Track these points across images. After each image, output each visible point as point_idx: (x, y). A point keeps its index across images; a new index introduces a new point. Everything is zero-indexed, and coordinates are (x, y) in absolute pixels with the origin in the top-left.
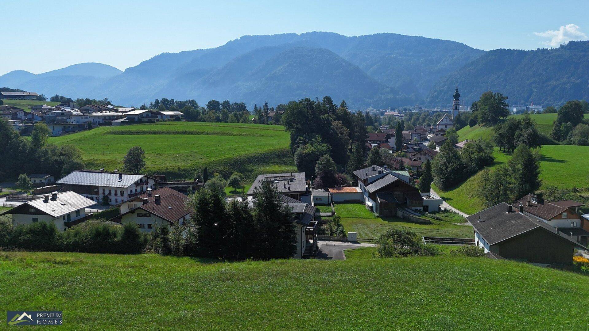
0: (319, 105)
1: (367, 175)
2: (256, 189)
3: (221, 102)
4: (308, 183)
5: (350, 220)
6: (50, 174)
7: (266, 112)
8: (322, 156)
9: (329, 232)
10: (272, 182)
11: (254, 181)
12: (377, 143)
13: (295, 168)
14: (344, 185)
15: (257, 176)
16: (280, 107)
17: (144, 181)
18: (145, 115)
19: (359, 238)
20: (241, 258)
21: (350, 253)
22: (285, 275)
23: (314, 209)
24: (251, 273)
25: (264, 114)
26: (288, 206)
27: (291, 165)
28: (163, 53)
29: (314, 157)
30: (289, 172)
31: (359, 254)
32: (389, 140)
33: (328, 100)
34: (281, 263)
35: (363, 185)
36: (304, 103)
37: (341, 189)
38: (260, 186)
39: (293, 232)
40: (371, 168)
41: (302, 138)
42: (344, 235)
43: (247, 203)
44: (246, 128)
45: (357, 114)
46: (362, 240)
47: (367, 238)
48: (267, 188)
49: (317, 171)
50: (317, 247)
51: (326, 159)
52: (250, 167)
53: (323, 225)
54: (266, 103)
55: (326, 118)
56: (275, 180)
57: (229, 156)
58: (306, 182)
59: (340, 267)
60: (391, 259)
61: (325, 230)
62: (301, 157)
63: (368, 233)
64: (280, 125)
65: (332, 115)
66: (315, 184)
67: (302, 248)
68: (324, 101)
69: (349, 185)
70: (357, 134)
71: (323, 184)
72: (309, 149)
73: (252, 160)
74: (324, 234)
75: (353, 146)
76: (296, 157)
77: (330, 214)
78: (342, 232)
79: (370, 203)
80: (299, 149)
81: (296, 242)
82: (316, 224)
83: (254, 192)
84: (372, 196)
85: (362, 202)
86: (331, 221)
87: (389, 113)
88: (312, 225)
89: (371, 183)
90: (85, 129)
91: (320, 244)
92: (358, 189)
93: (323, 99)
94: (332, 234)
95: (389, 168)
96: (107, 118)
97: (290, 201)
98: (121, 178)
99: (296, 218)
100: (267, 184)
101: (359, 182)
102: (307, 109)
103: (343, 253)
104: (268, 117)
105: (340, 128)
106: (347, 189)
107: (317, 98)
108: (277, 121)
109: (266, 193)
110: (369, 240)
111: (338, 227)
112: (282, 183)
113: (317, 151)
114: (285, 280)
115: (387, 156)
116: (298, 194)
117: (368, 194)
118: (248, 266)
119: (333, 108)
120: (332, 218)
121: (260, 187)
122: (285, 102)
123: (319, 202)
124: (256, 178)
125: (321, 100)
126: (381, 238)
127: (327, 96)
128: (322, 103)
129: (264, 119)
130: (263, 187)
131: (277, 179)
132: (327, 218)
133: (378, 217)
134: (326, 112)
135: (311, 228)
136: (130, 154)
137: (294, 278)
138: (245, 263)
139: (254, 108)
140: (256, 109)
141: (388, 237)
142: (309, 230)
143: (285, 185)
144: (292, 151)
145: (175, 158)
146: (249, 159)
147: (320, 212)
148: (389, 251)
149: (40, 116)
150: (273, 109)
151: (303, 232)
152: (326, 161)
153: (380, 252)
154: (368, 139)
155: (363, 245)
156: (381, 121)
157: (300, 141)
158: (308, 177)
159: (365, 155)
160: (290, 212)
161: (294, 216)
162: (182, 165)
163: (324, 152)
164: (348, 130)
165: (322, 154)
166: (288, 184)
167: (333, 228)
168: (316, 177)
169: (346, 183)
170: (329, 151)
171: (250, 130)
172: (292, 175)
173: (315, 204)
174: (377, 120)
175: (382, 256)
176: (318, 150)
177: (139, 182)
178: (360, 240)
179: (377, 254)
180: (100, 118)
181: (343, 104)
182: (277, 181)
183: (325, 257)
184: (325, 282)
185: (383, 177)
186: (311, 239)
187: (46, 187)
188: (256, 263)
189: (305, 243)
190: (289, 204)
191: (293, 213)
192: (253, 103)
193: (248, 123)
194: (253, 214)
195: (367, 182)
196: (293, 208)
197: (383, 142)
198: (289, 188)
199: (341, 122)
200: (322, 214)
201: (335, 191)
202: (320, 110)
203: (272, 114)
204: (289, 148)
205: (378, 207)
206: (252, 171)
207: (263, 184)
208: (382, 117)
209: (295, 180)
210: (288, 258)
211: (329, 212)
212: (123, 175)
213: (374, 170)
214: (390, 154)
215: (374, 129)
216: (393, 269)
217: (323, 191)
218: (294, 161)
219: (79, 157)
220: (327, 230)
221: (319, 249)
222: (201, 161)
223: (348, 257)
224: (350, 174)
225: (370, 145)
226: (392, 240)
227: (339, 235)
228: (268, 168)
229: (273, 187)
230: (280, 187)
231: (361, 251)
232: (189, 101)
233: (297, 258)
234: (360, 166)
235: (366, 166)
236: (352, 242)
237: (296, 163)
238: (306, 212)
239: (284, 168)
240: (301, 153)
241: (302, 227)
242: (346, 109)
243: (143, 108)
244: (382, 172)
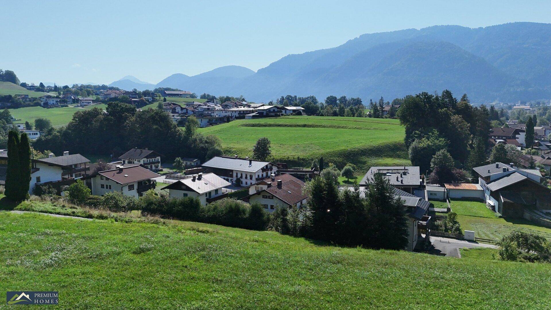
0: (437, 98)
1: (489, 172)
2: (368, 180)
3: (338, 97)
4: (422, 177)
5: (468, 218)
6: (197, 159)
7: (382, 106)
8: (439, 150)
9: (444, 228)
10: (385, 174)
11: (367, 172)
12: (502, 139)
13: (410, 162)
14: (462, 182)
15: (370, 168)
16: (396, 102)
17: (269, 167)
18: (272, 110)
19: (477, 237)
20: (352, 245)
21: (466, 252)
22: (394, 265)
23: (428, 204)
24: (361, 260)
25: (380, 108)
26: (400, 199)
27: (405, 158)
28: (289, 55)
29: (429, 152)
30: (403, 166)
31: (476, 255)
32: (517, 136)
33: (448, 94)
34: (391, 254)
35: (484, 182)
36: (421, 97)
37: (458, 186)
38: (373, 177)
39: (404, 225)
40: (494, 165)
41: (417, 132)
42: (460, 233)
43: (358, 192)
44: (361, 121)
45: (480, 108)
46: (481, 240)
47: (486, 238)
48: (379, 179)
49: (432, 166)
50: (430, 243)
51: (443, 153)
52: (364, 159)
53: (438, 221)
54: (382, 98)
55: (444, 113)
56: (388, 173)
57: (343, 148)
58: (420, 177)
59: (453, 264)
60: (514, 262)
61: (439, 225)
62: (415, 150)
63: (488, 233)
64: (395, 118)
65: (451, 109)
66: (429, 179)
67: (413, 242)
68: (443, 95)
69: (468, 182)
70: (479, 129)
71: (438, 179)
72: (425, 143)
73: (366, 152)
74: (437, 229)
75: (474, 141)
76: (410, 151)
77: (446, 210)
78: (458, 229)
79: (491, 202)
80: (414, 143)
81: (407, 235)
82: (429, 219)
83: (366, 183)
84: (495, 195)
85: (482, 200)
86: (446, 217)
87: (518, 107)
88: (425, 219)
89: (495, 181)
90: (224, 122)
91: (433, 239)
92: (478, 187)
93: (442, 93)
94: (446, 230)
95: (516, 166)
96: (242, 112)
97: (402, 194)
98: (250, 163)
99: (408, 211)
100: (379, 176)
101: (480, 179)
102: (425, 103)
103: (459, 251)
104: (383, 111)
105: (460, 122)
106: (465, 186)
107: (436, 92)
108: (392, 115)
109: (378, 184)
110: (488, 241)
111: (453, 224)
112: (395, 176)
113: (433, 146)
114: (394, 270)
115: (514, 153)
116: (411, 187)
117: (489, 193)
118: (358, 253)
119: (453, 102)
120: (447, 215)
121: (372, 179)
122: (401, 96)
123: (433, 196)
124: (369, 169)
125: (440, 94)
126: (503, 240)
127: (446, 90)
128: (440, 97)
129: (379, 113)
130: (375, 179)
131: (390, 171)
132: (442, 214)
133: (500, 217)
134: (444, 105)
135: (424, 223)
136: (259, 143)
137: (404, 269)
138: (355, 249)
139: (370, 102)
140: (372, 103)
141: (512, 240)
142: (422, 224)
143: (397, 178)
144: (407, 145)
145: (295, 148)
146: (362, 151)
147: (434, 207)
148: (511, 254)
149: (192, 111)
150: (388, 103)
151: (416, 225)
152: (443, 156)
153: (501, 254)
154: (491, 134)
155: (481, 245)
156: (508, 116)
157: (415, 135)
158: (422, 172)
159: (488, 151)
160: (402, 204)
161: (405, 209)
162: (302, 155)
163: (441, 146)
164: (469, 124)
165: (439, 148)
166: (401, 177)
167: (448, 225)
168: (432, 171)
169: (464, 179)
170: (446, 146)
171: (365, 123)
172: (406, 169)
173: (429, 199)
174: (503, 114)
175: (503, 259)
176: (435, 144)
177: (265, 168)
178: (478, 240)
179: (498, 256)
180: (236, 112)
181: (464, 98)
182: (390, 173)
183: (438, 252)
184: (436, 278)
185: (508, 175)
186: (424, 234)
187: (194, 169)
188: (366, 250)
189: (417, 236)
190: (401, 196)
191: (405, 206)
192: (369, 98)
193: (363, 117)
194: (365, 203)
195: (488, 180)
196: (405, 201)
197: (510, 138)
198: (402, 181)
199: (461, 116)
200: (436, 209)
201: (452, 187)
202: (439, 104)
203: (387, 108)
204: (403, 142)
205: (502, 206)
206: (365, 163)
207: (375, 175)
208: (509, 111)
209: (409, 173)
210: (398, 250)
211: (444, 208)
212: (252, 161)
213: (498, 168)
214: (518, 151)
215: (499, 124)
216: (515, 273)
217: (439, 186)
218: (408, 154)
219: (219, 145)
220: (441, 226)
221: (432, 244)
222: (317, 151)
223: (463, 255)
224: (469, 170)
225: (495, 141)
226: (516, 243)
227: (454, 232)
228: (381, 161)
229: (385, 179)
230: (393, 179)
231: (479, 251)
232: (310, 97)
233: (409, 250)
234: (482, 162)
235: (488, 163)
236: (470, 241)
237: (410, 157)
238: (419, 206)
239: (397, 161)
240: (415, 146)
241: (414, 221)
242: (468, 103)
243: (270, 104)
244: (508, 170)
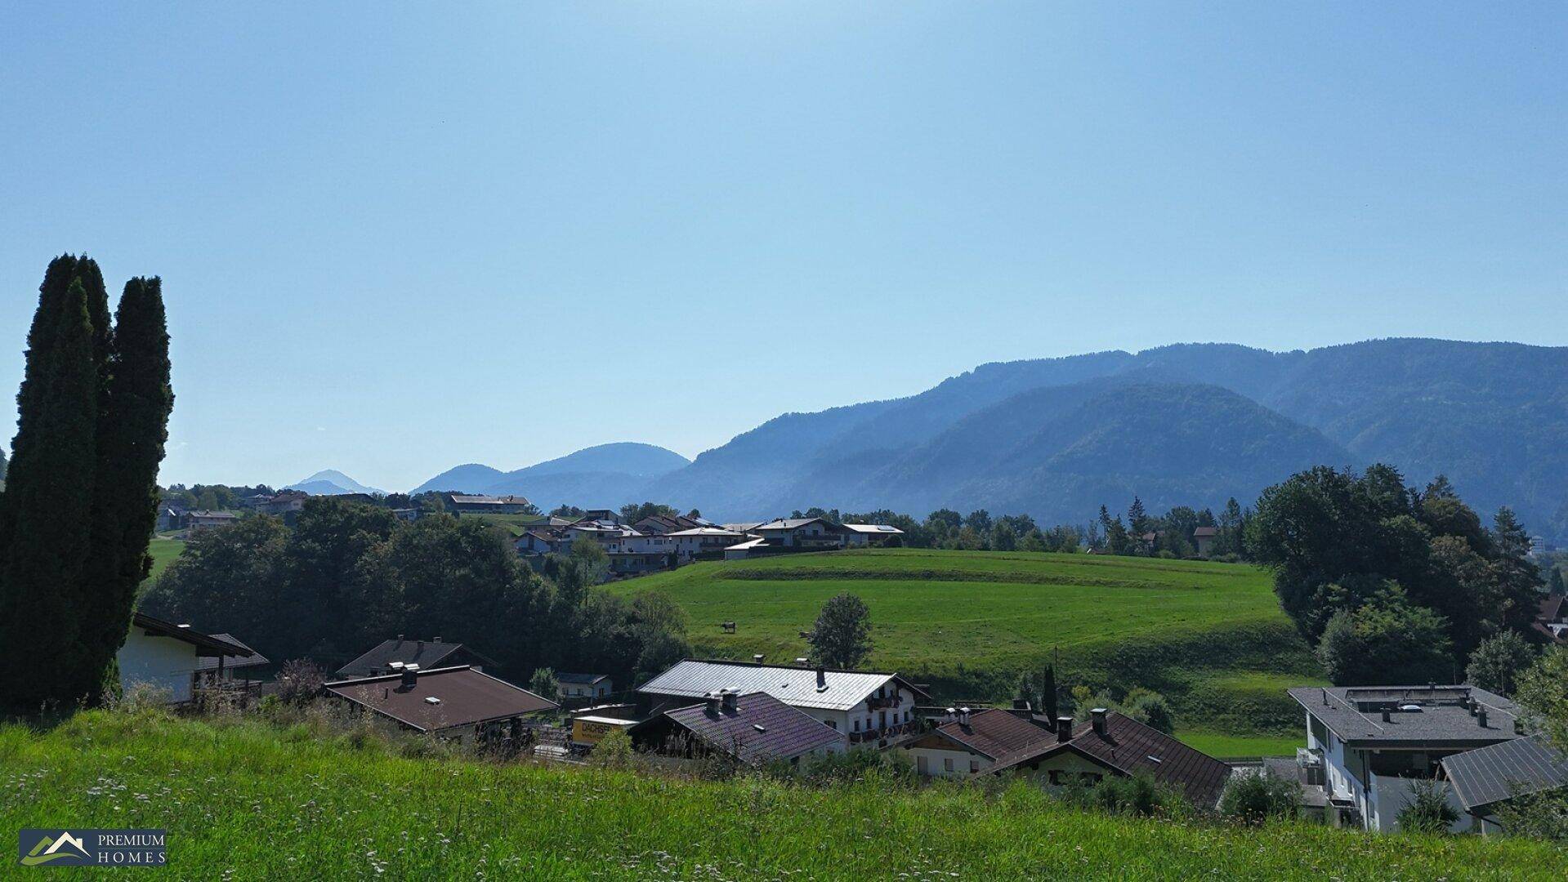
0: (1360, 486)
6: (602, 675)
17: (888, 693)
18: (809, 532)
27: (1313, 674)
33: (1386, 477)
36: (1315, 481)
52: (1176, 673)
57: (1099, 638)
62: (1345, 645)
68: (1374, 479)
72: (1375, 622)
73: (1178, 652)
76: (1325, 651)
80: (1333, 623)
90: (662, 568)
93: (1365, 474)
96: (710, 541)
98: (821, 680)
105: (1462, 560)
107: (1350, 467)
113: (1407, 631)
127: (1378, 464)
128: (1367, 484)
136: (829, 614)
144: (1303, 629)
145: (935, 639)
146: (1166, 649)
149: (548, 543)
157: (1330, 599)
164: (1495, 565)
176: (1410, 625)
177: (877, 695)
187: (599, 707)
199: (1463, 539)
202: (1372, 504)
204: (1289, 622)
212: (826, 674)
218: (1319, 661)
222: (1016, 648)
228: (1236, 681)
237: (1328, 669)
240: (1343, 635)
